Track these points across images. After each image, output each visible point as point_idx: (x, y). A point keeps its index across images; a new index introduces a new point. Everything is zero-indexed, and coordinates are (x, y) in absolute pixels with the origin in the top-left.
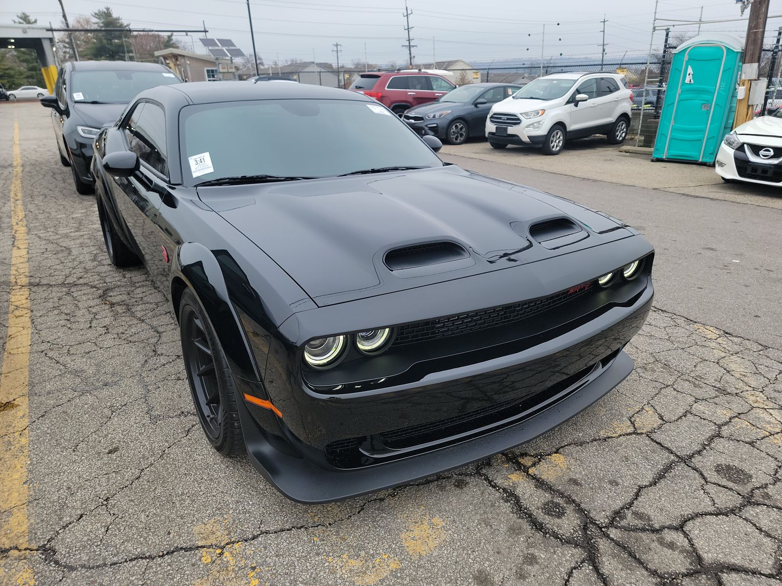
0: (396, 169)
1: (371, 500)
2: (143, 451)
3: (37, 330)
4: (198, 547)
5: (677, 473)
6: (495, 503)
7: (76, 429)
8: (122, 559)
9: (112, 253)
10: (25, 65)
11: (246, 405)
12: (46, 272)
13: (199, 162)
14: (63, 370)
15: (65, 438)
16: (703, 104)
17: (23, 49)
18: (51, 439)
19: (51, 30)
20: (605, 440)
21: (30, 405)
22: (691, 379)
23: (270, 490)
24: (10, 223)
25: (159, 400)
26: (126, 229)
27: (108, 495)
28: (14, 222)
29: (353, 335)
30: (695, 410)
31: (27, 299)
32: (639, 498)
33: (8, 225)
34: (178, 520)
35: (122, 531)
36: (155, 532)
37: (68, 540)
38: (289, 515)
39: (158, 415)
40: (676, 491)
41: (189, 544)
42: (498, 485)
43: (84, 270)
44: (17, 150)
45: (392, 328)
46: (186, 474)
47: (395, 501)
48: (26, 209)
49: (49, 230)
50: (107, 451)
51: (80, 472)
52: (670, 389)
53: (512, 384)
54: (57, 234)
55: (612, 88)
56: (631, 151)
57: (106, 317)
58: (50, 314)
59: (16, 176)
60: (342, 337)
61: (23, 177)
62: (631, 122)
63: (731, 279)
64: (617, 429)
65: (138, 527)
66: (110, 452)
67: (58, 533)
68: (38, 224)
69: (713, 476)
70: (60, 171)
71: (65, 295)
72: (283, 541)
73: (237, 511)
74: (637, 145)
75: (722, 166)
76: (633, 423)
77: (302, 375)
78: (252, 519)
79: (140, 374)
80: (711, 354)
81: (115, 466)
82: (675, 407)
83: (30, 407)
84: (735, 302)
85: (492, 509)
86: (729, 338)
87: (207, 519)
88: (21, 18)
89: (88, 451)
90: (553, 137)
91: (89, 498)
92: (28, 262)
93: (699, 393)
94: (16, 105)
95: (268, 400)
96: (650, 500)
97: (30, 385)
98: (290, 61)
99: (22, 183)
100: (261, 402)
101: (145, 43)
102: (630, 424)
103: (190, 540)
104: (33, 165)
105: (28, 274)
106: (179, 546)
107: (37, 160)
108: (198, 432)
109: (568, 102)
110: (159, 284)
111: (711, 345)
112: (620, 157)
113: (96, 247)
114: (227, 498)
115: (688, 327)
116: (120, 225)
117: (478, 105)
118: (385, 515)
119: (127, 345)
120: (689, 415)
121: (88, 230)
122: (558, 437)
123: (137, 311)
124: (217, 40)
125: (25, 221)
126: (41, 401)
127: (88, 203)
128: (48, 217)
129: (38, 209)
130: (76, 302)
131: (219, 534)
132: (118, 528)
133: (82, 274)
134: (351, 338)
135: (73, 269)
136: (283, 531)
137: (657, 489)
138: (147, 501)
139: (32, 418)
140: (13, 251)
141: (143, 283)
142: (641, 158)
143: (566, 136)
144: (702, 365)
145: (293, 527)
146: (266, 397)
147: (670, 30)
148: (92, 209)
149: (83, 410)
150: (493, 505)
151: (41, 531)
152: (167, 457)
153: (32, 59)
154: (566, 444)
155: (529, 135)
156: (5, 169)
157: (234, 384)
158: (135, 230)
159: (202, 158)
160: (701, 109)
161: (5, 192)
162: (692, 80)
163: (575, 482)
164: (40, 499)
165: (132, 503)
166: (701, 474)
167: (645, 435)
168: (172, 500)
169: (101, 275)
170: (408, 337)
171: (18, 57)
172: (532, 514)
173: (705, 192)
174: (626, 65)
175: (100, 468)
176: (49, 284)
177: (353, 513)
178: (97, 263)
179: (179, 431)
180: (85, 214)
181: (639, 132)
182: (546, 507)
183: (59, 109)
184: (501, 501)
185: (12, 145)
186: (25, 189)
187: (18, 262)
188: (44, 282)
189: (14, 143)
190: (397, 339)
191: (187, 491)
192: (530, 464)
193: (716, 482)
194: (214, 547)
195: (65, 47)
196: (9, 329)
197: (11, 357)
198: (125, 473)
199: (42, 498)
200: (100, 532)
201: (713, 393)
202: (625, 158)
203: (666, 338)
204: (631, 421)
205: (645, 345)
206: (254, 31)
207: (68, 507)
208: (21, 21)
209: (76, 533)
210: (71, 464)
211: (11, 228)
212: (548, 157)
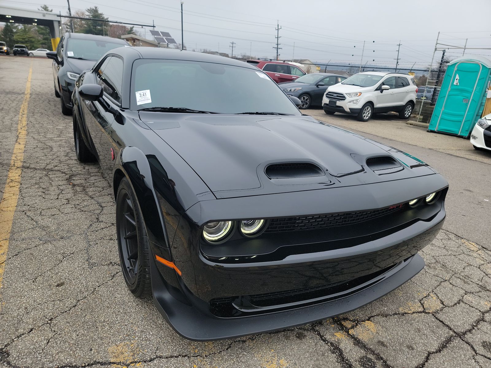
0: (272, 114)
1: (237, 341)
2: (80, 287)
3: (22, 196)
4: (111, 363)
5: (455, 345)
6: (325, 353)
7: (38, 266)
8: (56, 365)
9: (78, 152)
10: (42, 36)
11: (156, 263)
12: (35, 160)
13: (142, 96)
14: (35, 225)
15: (29, 272)
16: (464, 99)
17: (41, 26)
18: (20, 272)
19: (60, 16)
20: (403, 315)
21: (9, 246)
22: (461, 278)
23: (166, 325)
24: (17, 128)
25: (96, 253)
26: (89, 138)
27: (52, 316)
28: (19, 127)
29: (239, 221)
30: (465, 299)
31: (19, 176)
32: (429, 361)
33: (15, 129)
34: (99, 340)
35: (58, 344)
36: (81, 347)
37: (19, 347)
38: (177, 346)
39: (94, 263)
40: (455, 358)
41: (104, 360)
42: (327, 339)
43: (59, 162)
44: (29, 85)
45: (266, 220)
46: (108, 307)
47: (253, 343)
48: (28, 120)
49: (41, 134)
50: (56, 284)
51: (36, 298)
52: (447, 284)
53: (341, 270)
54: (45, 137)
55: (404, 84)
56: (414, 124)
57: (69, 192)
58: (33, 187)
59: (25, 100)
60: (230, 222)
61: (30, 101)
62: (415, 107)
63: (484, 212)
64: (411, 308)
65: (70, 342)
66: (58, 285)
67: (13, 341)
68: (34, 130)
69: (480, 350)
70: (53, 100)
71: (45, 176)
72: (171, 365)
73: (141, 338)
74: (418, 121)
75: (475, 139)
76: (422, 305)
77: (199, 247)
78: (151, 346)
79: (86, 233)
80: (474, 261)
81: (60, 296)
82: (451, 296)
83: (9, 248)
84: (488, 227)
85: (323, 357)
86: (486, 251)
87: (119, 342)
88: (43, 8)
89: (43, 283)
90: (365, 110)
91: (39, 317)
92: (24, 152)
93: (468, 288)
94: (33, 59)
95: (172, 261)
96: (437, 363)
97: (11, 232)
98: (203, 50)
99: (29, 105)
100: (167, 263)
101: (116, 30)
102: (420, 305)
103: (106, 357)
104: (37, 94)
105: (22, 160)
106: (97, 361)
107: (40, 92)
108: (120, 278)
109: (377, 90)
110: (106, 175)
111: (474, 255)
112: (407, 127)
113: (69, 148)
114: (135, 328)
115: (457, 241)
116: (86, 135)
117: (319, 86)
118: (246, 354)
119: (80, 213)
120: (461, 303)
121: (66, 137)
122: (369, 309)
123: (89, 191)
124: (161, 32)
125: (26, 127)
126: (17, 245)
127: (68, 121)
128: (42, 126)
129: (36, 121)
130: (51, 181)
131: (126, 354)
132: (56, 342)
133: (58, 164)
134: (237, 224)
135: (52, 160)
136: (172, 357)
137: (442, 355)
138: (78, 324)
139: (9, 256)
140: (15, 145)
141: (96, 174)
142: (420, 129)
143: (373, 111)
144: (468, 268)
145: (179, 355)
146: (171, 260)
147: (446, 51)
148: (70, 124)
149: (44, 254)
150: (323, 355)
151: (2, 338)
152: (97, 293)
153: (46, 33)
154: (375, 314)
155: (350, 108)
156: (19, 95)
157: (149, 248)
158: (95, 140)
159: (144, 93)
160: (463, 102)
161: (17, 108)
162: (458, 83)
163: (382, 344)
164: (5, 314)
165: (68, 324)
166: (472, 347)
167: (431, 314)
168: (96, 325)
169: (69, 165)
170: (276, 228)
171: (38, 31)
172: (351, 365)
173: (463, 154)
174: (415, 71)
175: (50, 296)
176: (35, 168)
177: (223, 349)
178: (68, 158)
179: (107, 276)
180: (65, 127)
181: (420, 113)
182: (362, 360)
183: (57, 61)
184: (329, 352)
185: (26, 82)
186: (30, 108)
187: (18, 152)
188: (32, 166)
189: (28, 80)
190: (268, 228)
191: (107, 319)
192: (350, 326)
193: (483, 354)
194: (122, 364)
195: (67, 28)
196: (4, 194)
197: (2, 213)
198: (66, 302)
199: (6, 313)
200: (43, 343)
201: (478, 289)
202: (410, 128)
203: (443, 247)
204: (421, 303)
205: (429, 250)
206: (183, 29)
207: (24, 322)
208: (43, 10)
209: (26, 342)
210: (30, 291)
211: (16, 131)
212: (361, 122)
